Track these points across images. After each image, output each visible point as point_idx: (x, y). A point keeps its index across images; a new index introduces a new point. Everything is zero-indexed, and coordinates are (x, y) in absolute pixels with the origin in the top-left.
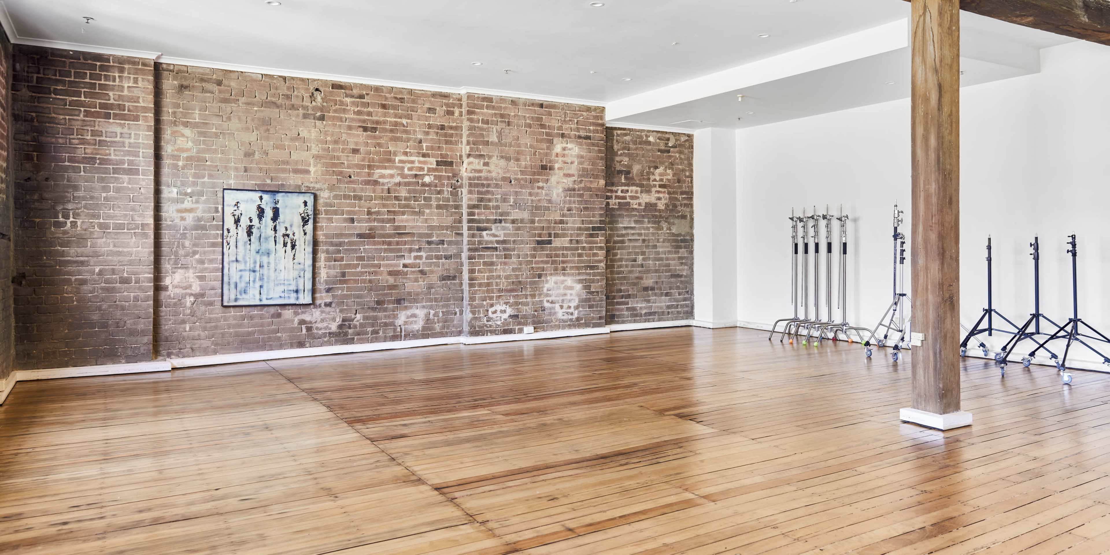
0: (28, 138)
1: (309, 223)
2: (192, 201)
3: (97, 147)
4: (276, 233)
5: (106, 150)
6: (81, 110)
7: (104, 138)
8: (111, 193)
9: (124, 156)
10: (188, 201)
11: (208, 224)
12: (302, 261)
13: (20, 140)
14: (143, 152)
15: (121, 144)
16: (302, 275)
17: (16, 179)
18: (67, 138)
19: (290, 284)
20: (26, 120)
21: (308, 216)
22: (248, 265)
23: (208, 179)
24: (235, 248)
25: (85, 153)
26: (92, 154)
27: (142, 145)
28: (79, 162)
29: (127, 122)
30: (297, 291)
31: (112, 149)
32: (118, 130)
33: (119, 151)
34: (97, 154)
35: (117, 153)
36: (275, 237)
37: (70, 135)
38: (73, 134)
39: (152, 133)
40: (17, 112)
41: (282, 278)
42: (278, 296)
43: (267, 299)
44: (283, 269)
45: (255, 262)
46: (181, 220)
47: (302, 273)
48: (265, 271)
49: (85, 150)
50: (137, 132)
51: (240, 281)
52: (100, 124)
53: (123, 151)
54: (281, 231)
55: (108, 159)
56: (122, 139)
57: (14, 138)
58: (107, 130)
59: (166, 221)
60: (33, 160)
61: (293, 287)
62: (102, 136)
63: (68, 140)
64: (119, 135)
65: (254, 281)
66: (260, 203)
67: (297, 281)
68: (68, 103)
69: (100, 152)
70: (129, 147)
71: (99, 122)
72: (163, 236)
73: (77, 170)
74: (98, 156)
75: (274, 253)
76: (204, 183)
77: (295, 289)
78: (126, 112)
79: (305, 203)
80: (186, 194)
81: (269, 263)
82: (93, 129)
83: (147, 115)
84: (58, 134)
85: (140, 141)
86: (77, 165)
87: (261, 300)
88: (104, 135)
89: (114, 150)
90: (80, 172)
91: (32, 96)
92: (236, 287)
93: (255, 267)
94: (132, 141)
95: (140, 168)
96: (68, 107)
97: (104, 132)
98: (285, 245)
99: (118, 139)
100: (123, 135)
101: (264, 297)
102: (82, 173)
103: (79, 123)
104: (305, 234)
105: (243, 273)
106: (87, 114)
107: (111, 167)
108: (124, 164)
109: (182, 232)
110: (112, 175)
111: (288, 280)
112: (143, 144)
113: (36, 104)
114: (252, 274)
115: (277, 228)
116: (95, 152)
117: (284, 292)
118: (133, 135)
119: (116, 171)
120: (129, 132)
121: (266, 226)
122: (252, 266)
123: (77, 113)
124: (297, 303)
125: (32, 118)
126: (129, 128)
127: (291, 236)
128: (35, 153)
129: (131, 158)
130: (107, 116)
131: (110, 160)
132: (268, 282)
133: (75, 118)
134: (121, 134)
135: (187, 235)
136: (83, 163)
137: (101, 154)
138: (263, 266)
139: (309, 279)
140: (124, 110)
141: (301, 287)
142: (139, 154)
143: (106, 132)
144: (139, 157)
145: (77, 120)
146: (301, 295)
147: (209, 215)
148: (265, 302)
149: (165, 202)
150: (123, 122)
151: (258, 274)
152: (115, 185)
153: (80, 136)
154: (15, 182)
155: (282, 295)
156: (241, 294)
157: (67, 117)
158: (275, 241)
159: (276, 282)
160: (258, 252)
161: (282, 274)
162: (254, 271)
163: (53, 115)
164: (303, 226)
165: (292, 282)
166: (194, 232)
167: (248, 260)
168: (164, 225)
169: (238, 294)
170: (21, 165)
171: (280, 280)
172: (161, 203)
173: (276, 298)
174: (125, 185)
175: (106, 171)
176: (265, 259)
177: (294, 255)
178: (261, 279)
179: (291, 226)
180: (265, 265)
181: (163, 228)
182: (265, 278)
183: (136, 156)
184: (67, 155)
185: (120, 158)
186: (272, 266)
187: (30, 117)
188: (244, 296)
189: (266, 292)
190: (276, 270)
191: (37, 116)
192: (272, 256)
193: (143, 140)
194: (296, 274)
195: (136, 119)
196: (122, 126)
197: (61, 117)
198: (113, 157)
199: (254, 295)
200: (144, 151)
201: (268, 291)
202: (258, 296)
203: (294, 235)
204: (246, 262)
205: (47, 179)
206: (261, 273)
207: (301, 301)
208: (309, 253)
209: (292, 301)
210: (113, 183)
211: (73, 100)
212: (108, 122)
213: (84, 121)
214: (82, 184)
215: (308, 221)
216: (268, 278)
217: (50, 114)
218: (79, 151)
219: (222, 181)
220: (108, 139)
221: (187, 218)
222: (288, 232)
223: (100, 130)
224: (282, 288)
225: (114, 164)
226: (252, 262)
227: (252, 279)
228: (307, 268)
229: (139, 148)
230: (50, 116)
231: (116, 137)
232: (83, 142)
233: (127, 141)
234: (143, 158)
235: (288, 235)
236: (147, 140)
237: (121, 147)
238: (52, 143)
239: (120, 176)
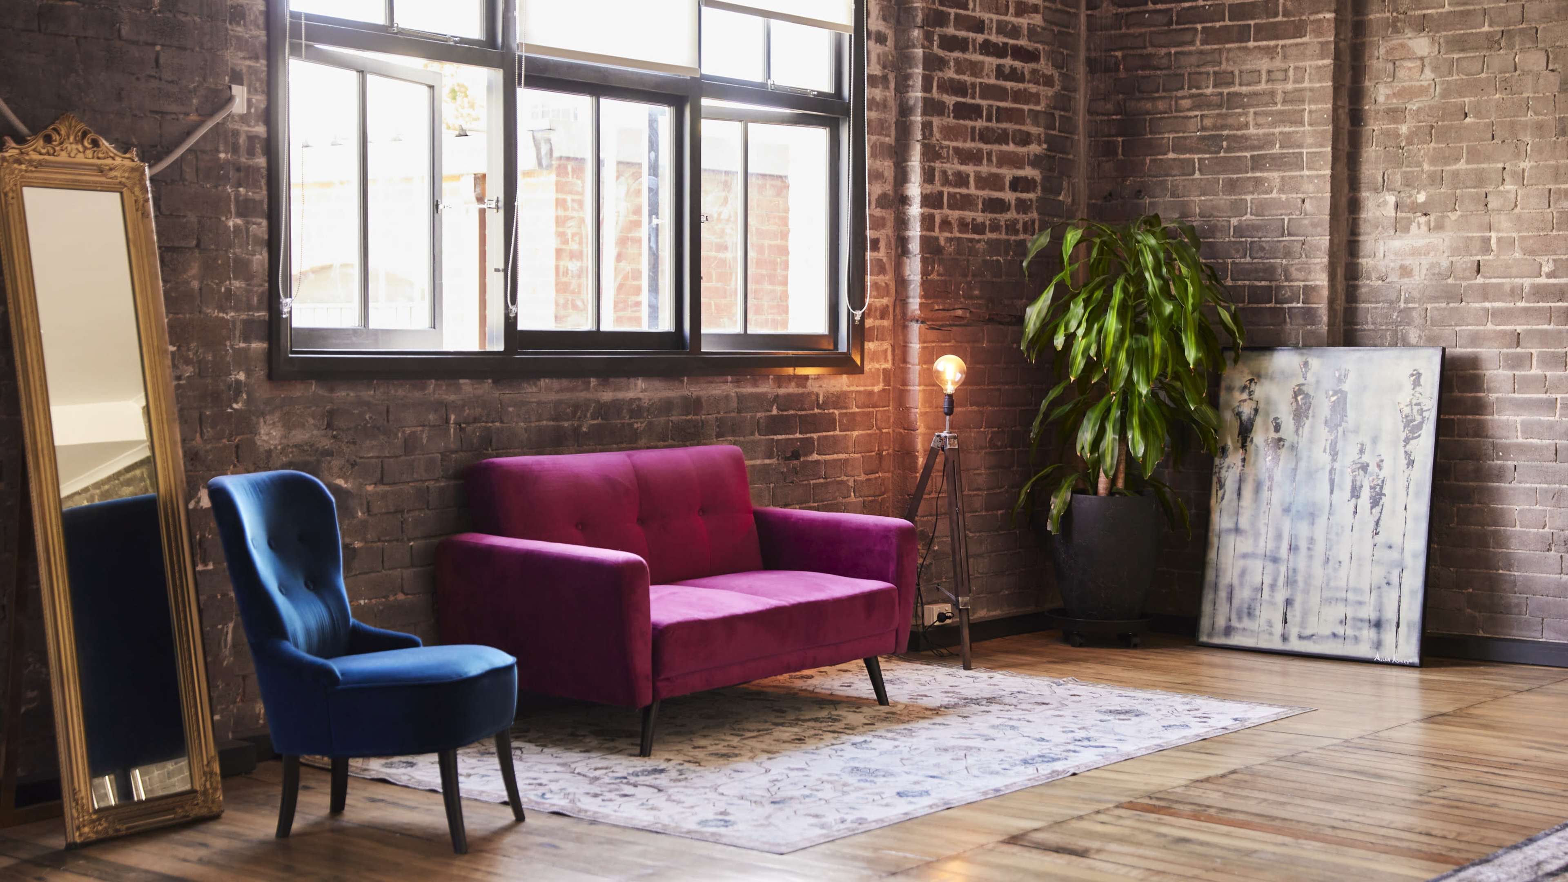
0: (1110, 107)
1: (1423, 432)
2: (1428, 223)
3: (1224, 111)
4: (1334, 460)
5: (1240, 115)
6: (1196, 29)
7: (1236, 89)
8: (1248, 216)
9: (1273, 124)
10: (1419, 224)
11: (1464, 284)
12: (1397, 540)
13: (1098, 114)
14: (1310, 112)
15: (1267, 98)
16: (1395, 580)
17: (1090, 198)
18: (1171, 98)
19: (1360, 603)
20: (1107, 70)
21: (1421, 412)
22: (1262, 543)
23: (1468, 162)
24: (1235, 496)
25: (1203, 129)
26: (1215, 127)
27: (1308, 94)
28: (1191, 151)
29: (1281, 42)
30: (1378, 625)
31: (1252, 110)
32: (1264, 64)
33: (1267, 114)
34: (1223, 127)
35: (1261, 120)
36: (1332, 471)
37: (1177, 90)
38: (1182, 88)
39: (1328, 61)
40: (1093, 55)
41: (1343, 584)
42: (1328, 632)
43: (1301, 637)
44: (1345, 558)
45: (1279, 537)
46: (1402, 276)
47: (1396, 573)
48: (1301, 561)
49: (1202, 120)
50: (1301, 64)
51: (1241, 584)
52: (1231, 55)
53: (1271, 114)
54: (1349, 455)
55: (1242, 136)
56: (1269, 86)
57: (1089, 111)
58: (1244, 67)
59: (1369, 278)
60: (1117, 154)
61: (1368, 612)
62: (1232, 83)
63: (1173, 103)
64: (1264, 77)
65: (1273, 587)
66: (1302, 381)
67: (1380, 596)
68: (1174, 18)
69: (1230, 121)
70: (1285, 102)
71: (1229, 50)
72: (1361, 317)
73: (1187, 168)
74: (1225, 133)
75: (1325, 517)
76: (1456, 174)
77: (1373, 616)
78: (1280, 18)
79: (1417, 377)
80: (1414, 208)
81: (1311, 540)
82: (1216, 69)
83: (1321, 16)
84: (1157, 91)
85: (1306, 84)
86: (1188, 156)
87: (1285, 638)
88: (1237, 81)
89: (1255, 113)
90: (1193, 173)
91: (1117, 14)
92: (1230, 599)
93: (1278, 548)
94: (1290, 86)
95: (1305, 151)
96: (1174, 27)
97: (1237, 73)
98: (1355, 493)
99: (1263, 86)
100: (1273, 76)
101: (1294, 631)
102: (1197, 175)
103: (1194, 59)
104: (1411, 463)
105: (1249, 562)
106: (1210, 36)
107: (1248, 154)
108: (1273, 145)
109: (1402, 305)
110: (1249, 175)
111: (1357, 590)
112: (1311, 90)
113: (1124, 30)
114: (1270, 566)
115: (1339, 446)
116: (1220, 122)
117: (1344, 622)
118: (1291, 73)
119: (1257, 163)
120: (1284, 66)
121: (1311, 441)
122: (1271, 545)
123: (1188, 37)
124: (1378, 657)
125: (1116, 63)
126: (1285, 57)
127: (1373, 468)
128: (1120, 139)
129: (1287, 129)
130: (1243, 35)
131: (1245, 138)
132: (1306, 592)
133: (1186, 49)
134: (1269, 72)
135: (1415, 314)
136: (1199, 151)
137: (1231, 127)
138: (1297, 548)
139: (1413, 593)
140: (1276, 15)
141: (1390, 614)
142: (1302, 117)
143: (1241, 72)
144: (1302, 123)
145: (1190, 53)
146: (1389, 637)
147: (1467, 259)
148: (1295, 645)
149: (1369, 230)
150: (1272, 43)
151: (1283, 569)
152: (1255, 196)
153: (1194, 91)
154: (1088, 205)
155: (1340, 631)
156: (1240, 618)
157: (1173, 50)
158: (1332, 482)
159: (1327, 594)
160: (1287, 510)
161: (1343, 573)
162: (1275, 560)
163: (1150, 50)
164: (1407, 441)
165: (1366, 598)
166: (1429, 306)
167: (1263, 530)
168: (1363, 290)
169: (1234, 617)
170: (1099, 165)
171: (1337, 589)
172: (1359, 234)
173: (1323, 638)
174: (1274, 195)
175: (1237, 165)
176: (1303, 529)
177: (1377, 523)
178: (1290, 582)
179: (1375, 440)
180: (1303, 544)
181: (1362, 298)
182: (1300, 578)
183: (1293, 123)
184: (1171, 136)
185: (1266, 131)
186: (1320, 548)
187: (1113, 60)
188: (1246, 623)
189: (1298, 619)
190: (1327, 560)
191: (1124, 57)
192: (1322, 522)
193: (1311, 81)
194: (1378, 574)
195: (1298, 30)
196: (1270, 52)
197: (1163, 51)
198: (1252, 131)
199: (1270, 624)
200: (1313, 107)
201: (1305, 614)
202: (1278, 628)
203: (1379, 467)
204: (1257, 535)
205: (1138, 194)
206: (1291, 565)
207: (1388, 654)
208: (1416, 519)
209: (1363, 650)
210: (1253, 193)
211: (1184, 9)
212: (1246, 48)
213: (1202, 53)
214: (1197, 199)
215: (1420, 426)
216: (1307, 584)
217: (1145, 48)
218: (1192, 125)
219: (1501, 165)
220: (1244, 89)
221: (1416, 270)
222: (1365, 458)
223: (1230, 69)
224: (1339, 611)
225: (1253, 148)
226: (1271, 535)
227: (1268, 581)
228: (1409, 561)
229: (1303, 101)
230: (1145, 52)
231: (1260, 82)
232: (1201, 102)
233: (1279, 87)
234: (1310, 125)
235: (1364, 468)
236: (1320, 81)
237: (1267, 104)
238: (1148, 113)
239: (1265, 174)
